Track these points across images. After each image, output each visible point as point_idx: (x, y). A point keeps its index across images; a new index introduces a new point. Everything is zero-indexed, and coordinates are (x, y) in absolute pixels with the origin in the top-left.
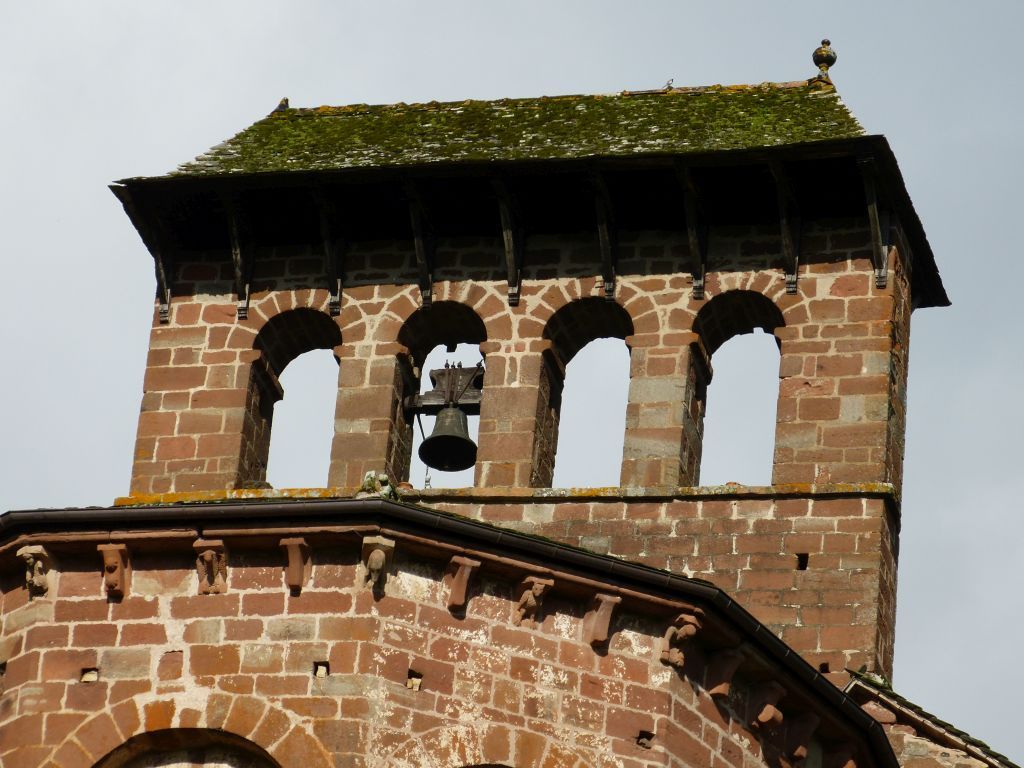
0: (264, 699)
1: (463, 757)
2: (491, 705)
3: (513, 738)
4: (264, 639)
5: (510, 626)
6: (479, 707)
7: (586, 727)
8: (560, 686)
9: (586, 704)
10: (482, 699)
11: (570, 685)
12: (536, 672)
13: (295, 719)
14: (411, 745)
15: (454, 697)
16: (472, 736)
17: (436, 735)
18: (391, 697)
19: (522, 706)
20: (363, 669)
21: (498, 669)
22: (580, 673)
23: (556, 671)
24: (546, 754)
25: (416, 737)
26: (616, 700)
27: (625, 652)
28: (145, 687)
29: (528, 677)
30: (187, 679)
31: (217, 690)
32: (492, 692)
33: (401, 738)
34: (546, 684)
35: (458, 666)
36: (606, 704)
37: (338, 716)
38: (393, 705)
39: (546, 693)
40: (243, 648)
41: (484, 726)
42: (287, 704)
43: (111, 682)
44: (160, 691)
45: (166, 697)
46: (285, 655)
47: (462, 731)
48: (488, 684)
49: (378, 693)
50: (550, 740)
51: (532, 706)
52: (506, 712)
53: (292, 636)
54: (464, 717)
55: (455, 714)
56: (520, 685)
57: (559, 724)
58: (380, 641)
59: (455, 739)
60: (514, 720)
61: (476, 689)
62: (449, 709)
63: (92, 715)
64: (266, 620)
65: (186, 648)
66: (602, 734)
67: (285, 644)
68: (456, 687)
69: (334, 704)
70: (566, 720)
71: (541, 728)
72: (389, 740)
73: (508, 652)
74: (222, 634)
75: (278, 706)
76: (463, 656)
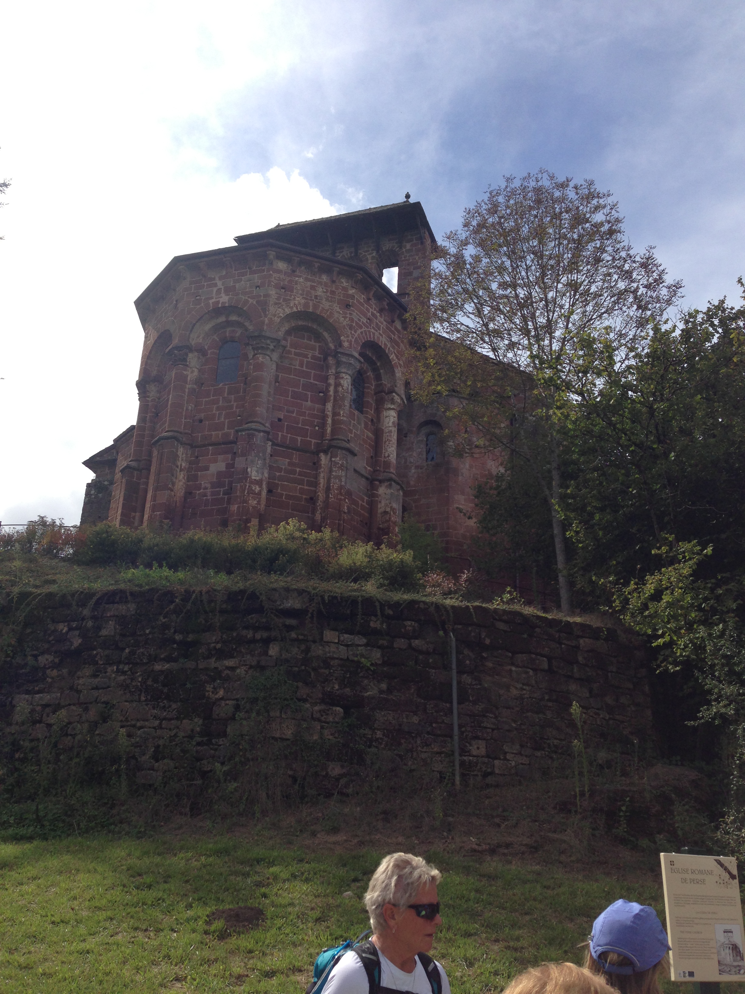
0: (243, 297)
1: (297, 309)
2: (304, 296)
3: (311, 304)
4: (243, 282)
5: (309, 277)
6: (301, 297)
7: (331, 302)
8: (324, 292)
9: (331, 297)
10: (301, 295)
11: (327, 292)
12: (317, 289)
13: (251, 301)
14: (282, 305)
15: (294, 294)
16: (300, 303)
17: (289, 303)
18: (276, 293)
19: (313, 297)
20: (268, 286)
21: (307, 287)
22: (329, 289)
23: (322, 288)
24: (320, 308)
25: (283, 303)
26: (340, 296)
27: (342, 285)
28: (212, 298)
29: (315, 290)
30: (223, 295)
31: (231, 296)
32: (305, 293)
33: (280, 303)
34: (320, 291)
35: (295, 286)
36: (337, 297)
37: (262, 298)
38: (277, 295)
39: (320, 294)
40: (237, 285)
41: (303, 301)
42: (249, 297)
43: (203, 298)
44: (216, 298)
45: (218, 300)
46: (248, 285)
47: (297, 302)
48: (304, 291)
49: (273, 292)
50: (321, 305)
51: (316, 297)
52: (309, 298)
53: (250, 281)
54: (297, 299)
55: (295, 298)
56: (313, 292)
57: (324, 301)
58: (273, 279)
59: (295, 304)
60: (311, 300)
61: (300, 292)
62: (292, 296)
63: (198, 307)
64: (243, 278)
65: (222, 287)
66: (336, 304)
67: (248, 283)
68: (295, 291)
69: (261, 296)
70: (326, 301)
71: (319, 302)
72: (276, 304)
73: (309, 284)
74: (232, 283)
75: (247, 298)
76: (296, 284)
